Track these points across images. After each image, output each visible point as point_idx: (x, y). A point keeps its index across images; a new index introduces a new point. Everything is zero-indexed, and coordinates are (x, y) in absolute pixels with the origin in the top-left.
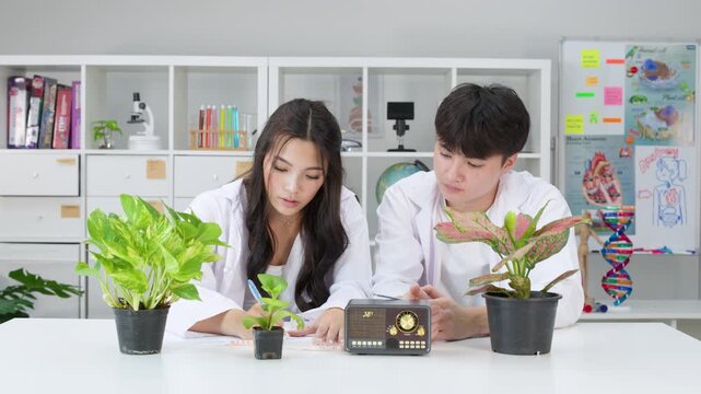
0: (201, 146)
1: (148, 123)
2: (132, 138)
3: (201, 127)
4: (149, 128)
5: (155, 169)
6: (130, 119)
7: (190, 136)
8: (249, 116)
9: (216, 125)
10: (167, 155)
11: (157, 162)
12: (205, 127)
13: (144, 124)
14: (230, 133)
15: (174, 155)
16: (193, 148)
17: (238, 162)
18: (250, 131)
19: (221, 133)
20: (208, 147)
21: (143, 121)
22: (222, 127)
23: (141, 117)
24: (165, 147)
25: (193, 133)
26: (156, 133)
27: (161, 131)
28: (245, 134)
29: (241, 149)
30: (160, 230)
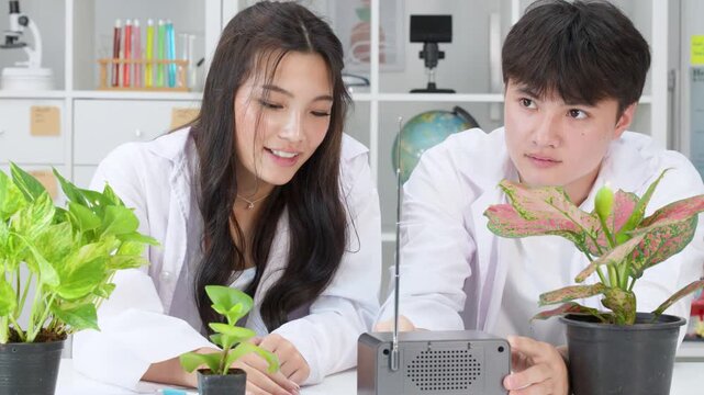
0: (117, 85)
1: (33, 49)
2: (7, 71)
3: (116, 55)
4: (35, 55)
5: (44, 120)
6: (2, 41)
7: (98, 67)
8: (192, 37)
9: (139, 52)
10: (63, 99)
11: (47, 110)
12: (122, 54)
13: (27, 49)
14: (162, 63)
15: (74, 99)
16: (103, 87)
17: (174, 109)
18: (193, 61)
19: (147, 64)
20: (127, 86)
21: (24, 45)
22: (148, 55)
23: (21, 40)
24: (60, 85)
25: (104, 64)
26: (44, 64)
27: (52, 61)
28: (185, 64)
29: (180, 90)
30: (37, 217)
